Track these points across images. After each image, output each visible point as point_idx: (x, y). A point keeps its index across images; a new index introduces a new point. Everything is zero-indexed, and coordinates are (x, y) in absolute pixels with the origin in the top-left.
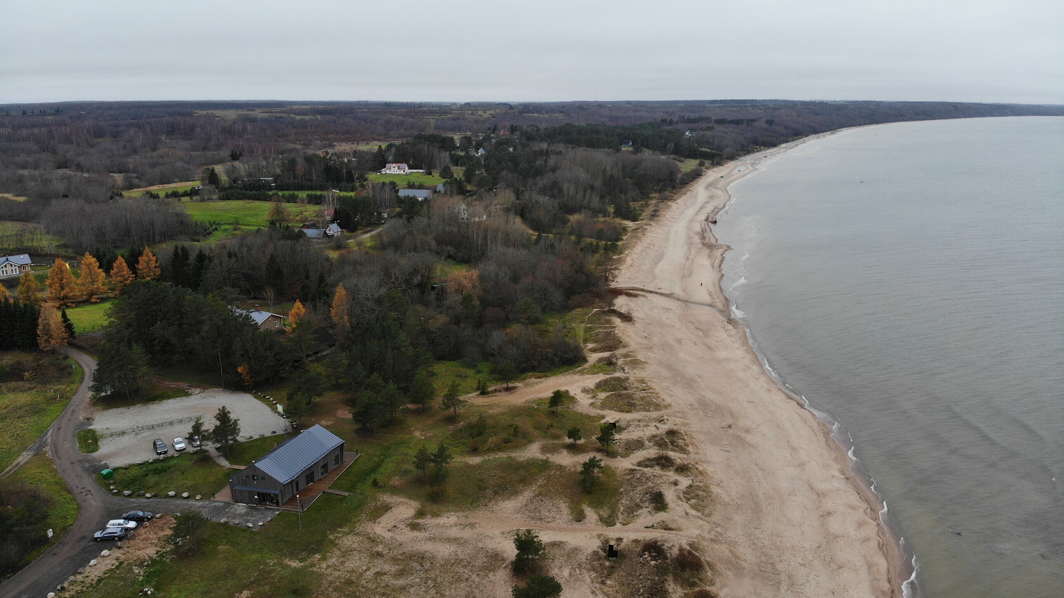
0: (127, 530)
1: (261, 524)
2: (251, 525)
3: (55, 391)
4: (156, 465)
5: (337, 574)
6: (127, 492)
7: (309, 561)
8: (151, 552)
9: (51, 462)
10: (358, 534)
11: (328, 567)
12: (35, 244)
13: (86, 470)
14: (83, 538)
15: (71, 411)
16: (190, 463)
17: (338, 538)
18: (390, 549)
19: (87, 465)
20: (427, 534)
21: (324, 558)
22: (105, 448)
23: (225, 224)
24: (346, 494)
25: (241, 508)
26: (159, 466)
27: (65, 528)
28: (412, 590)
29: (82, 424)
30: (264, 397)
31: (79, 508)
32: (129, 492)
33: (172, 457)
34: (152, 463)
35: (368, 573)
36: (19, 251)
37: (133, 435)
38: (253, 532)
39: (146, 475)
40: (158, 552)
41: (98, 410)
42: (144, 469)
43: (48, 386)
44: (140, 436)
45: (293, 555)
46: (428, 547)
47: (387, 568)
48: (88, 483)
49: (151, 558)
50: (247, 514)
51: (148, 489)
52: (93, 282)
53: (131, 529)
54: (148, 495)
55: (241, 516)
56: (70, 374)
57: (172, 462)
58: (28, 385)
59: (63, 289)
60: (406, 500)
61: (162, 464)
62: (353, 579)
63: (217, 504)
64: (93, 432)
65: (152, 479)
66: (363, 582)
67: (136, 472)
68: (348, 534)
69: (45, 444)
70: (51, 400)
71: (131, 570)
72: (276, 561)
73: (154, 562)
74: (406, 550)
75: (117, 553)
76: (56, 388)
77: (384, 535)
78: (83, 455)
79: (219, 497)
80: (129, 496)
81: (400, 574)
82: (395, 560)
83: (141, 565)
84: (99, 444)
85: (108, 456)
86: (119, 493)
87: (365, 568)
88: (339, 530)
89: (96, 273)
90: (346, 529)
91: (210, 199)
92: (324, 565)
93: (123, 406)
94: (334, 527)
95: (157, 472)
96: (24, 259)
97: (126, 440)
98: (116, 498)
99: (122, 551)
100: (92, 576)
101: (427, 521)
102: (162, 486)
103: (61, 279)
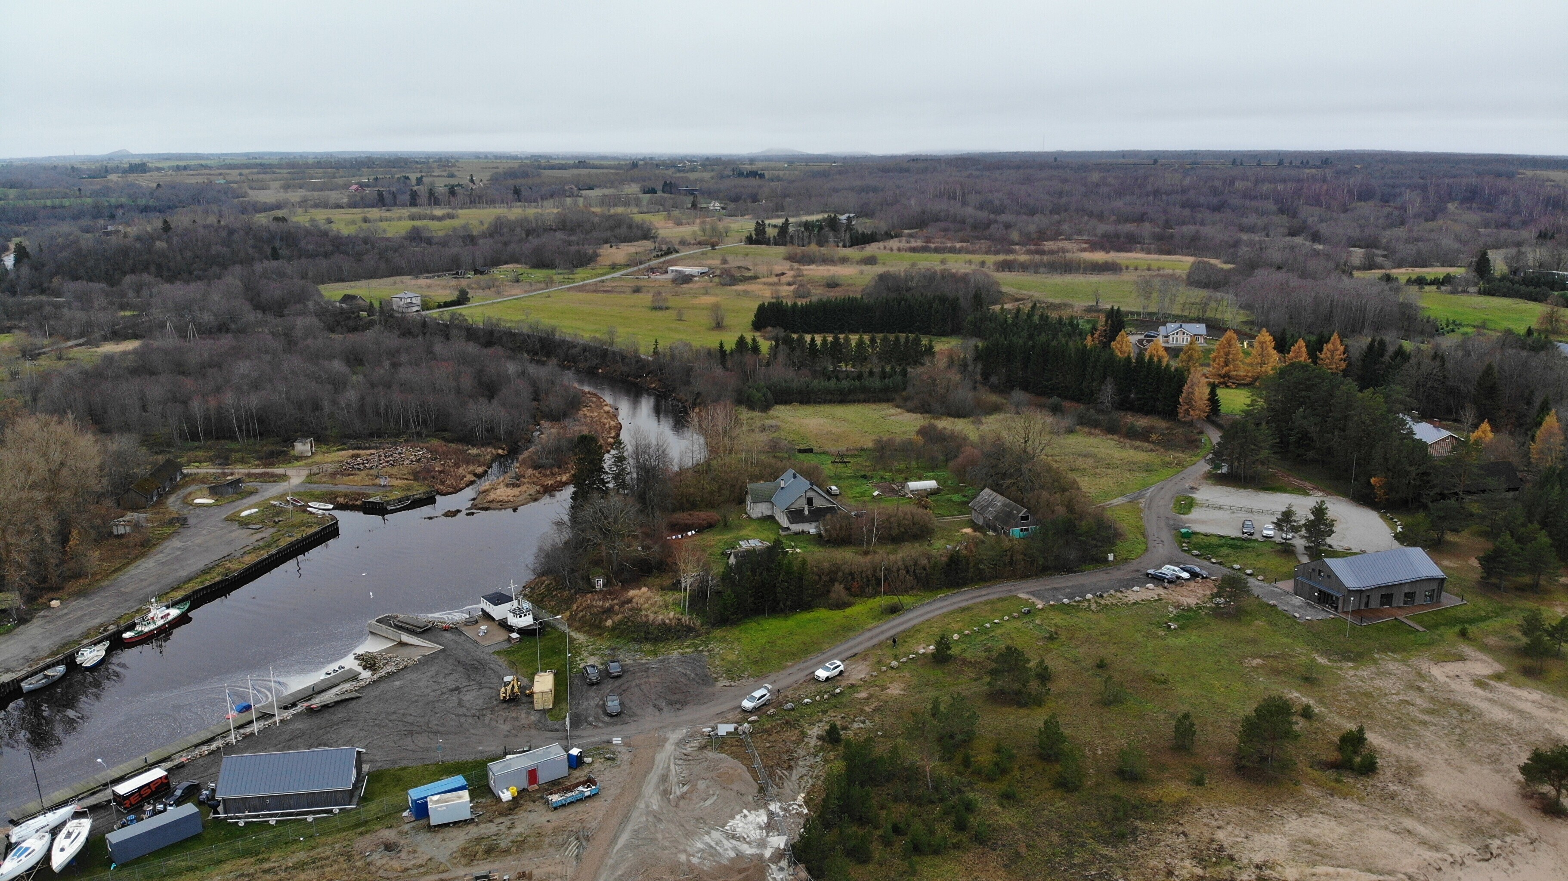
0: (1178, 578)
1: (1308, 618)
2: (1297, 615)
3: (1174, 458)
4: (1236, 542)
5: (1360, 683)
6: (1195, 552)
7: (1339, 664)
8: (1192, 601)
9: (1141, 511)
10: (1409, 665)
11: (1355, 675)
12: (1218, 316)
13: (1169, 526)
14: (1138, 571)
15: (1181, 477)
16: (1271, 550)
17: (1383, 659)
18: (1435, 690)
19: (1172, 522)
20: (1490, 695)
21: (1356, 668)
22: (1195, 514)
23: (1468, 325)
24: (1421, 629)
25: (1298, 600)
26: (1239, 543)
27: (1126, 559)
28: (1432, 728)
29: (1186, 490)
30: (1392, 519)
31: (1146, 550)
32: (1198, 553)
33: (1256, 541)
34: (1233, 539)
35: (1394, 696)
36: (1198, 320)
37: (1229, 512)
38: (1295, 622)
39: (1222, 546)
40: (1197, 604)
41: (1207, 484)
42: (1223, 541)
43: (1170, 452)
44: (1235, 515)
45: (1325, 653)
46: (1484, 706)
47: (1419, 701)
48: (1166, 535)
49: (1188, 605)
50: (1300, 607)
51: (1216, 557)
52: (1262, 364)
53: (1183, 579)
54: (1213, 560)
55: (1294, 606)
56: (1197, 447)
57: (1252, 544)
58: (1152, 446)
59: (1226, 364)
60: (1490, 660)
61: (1243, 543)
62: (1375, 695)
63: (1276, 589)
64: (1192, 499)
65: (1225, 551)
66: (1384, 702)
67: (1214, 541)
68: (1397, 660)
69: (1143, 496)
70: (1167, 465)
71: (1166, 607)
72: (1304, 651)
73: (1189, 609)
74: (1453, 697)
75: (1160, 591)
76: (1177, 455)
77: (1438, 677)
78: (1173, 514)
79: (1280, 584)
80: (1196, 556)
81: (1431, 712)
82: (1433, 699)
83: (1177, 607)
84: (1193, 510)
85: (1195, 521)
86: (1188, 551)
87: (1393, 692)
88: (1389, 653)
89: (1268, 355)
90: (1398, 657)
91: (1465, 292)
92: (1352, 673)
93: (1234, 487)
94: (1386, 648)
95: (1233, 547)
96: (1201, 329)
97: (1219, 514)
98: (1184, 554)
99: (1166, 591)
100: (1131, 599)
101: (1502, 686)
102: (1232, 558)
103: (1227, 354)
